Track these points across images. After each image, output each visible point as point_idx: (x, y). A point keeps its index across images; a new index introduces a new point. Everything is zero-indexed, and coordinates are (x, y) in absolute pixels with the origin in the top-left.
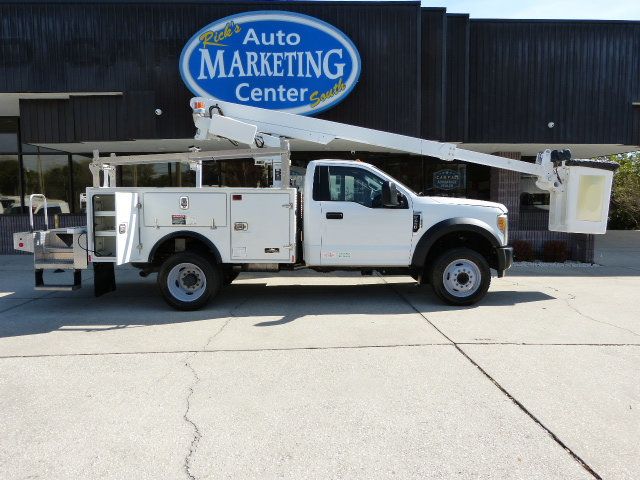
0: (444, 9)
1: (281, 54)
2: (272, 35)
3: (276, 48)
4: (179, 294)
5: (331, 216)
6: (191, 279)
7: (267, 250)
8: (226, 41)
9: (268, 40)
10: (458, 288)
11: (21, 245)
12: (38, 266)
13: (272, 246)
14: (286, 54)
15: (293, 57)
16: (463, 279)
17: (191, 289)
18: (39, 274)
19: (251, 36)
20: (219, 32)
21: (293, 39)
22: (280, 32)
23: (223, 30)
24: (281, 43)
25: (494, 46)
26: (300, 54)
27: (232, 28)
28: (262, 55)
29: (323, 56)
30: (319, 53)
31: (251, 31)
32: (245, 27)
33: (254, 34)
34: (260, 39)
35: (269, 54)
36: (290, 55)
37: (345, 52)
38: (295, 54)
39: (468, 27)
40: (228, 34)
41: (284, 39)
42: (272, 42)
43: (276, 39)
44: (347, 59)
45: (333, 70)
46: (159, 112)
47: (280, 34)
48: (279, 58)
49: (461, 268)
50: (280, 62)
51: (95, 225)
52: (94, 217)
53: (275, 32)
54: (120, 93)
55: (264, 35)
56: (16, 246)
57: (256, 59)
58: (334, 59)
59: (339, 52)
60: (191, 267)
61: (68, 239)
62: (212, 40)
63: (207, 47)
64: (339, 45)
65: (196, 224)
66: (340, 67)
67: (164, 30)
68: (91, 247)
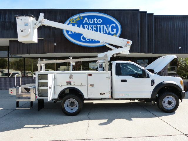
0: (146, 12)
1: (96, 26)
2: (93, 20)
3: (94, 24)
4: (68, 110)
5: (122, 81)
6: (72, 104)
7: (101, 94)
8: (78, 22)
9: (91, 21)
10: (168, 106)
11: (12, 93)
12: (17, 100)
13: (102, 92)
14: (97, 26)
15: (100, 27)
16: (170, 103)
17: (72, 108)
18: (18, 103)
19: (86, 20)
20: (76, 19)
21: (100, 21)
22: (95, 19)
23: (77, 18)
24: (95, 22)
25: (161, 23)
26: (102, 26)
27: (80, 17)
28: (90, 26)
29: (109, 26)
30: (108, 25)
31: (86, 18)
32: (84, 17)
33: (87, 19)
34: (89, 21)
35: (92, 26)
36: (99, 26)
37: (116, 25)
38: (100, 26)
39: (153, 17)
40: (78, 19)
41: (97, 21)
42: (93, 22)
43: (94, 21)
44: (117, 27)
45: (113, 31)
46: (55, 44)
47: (95, 20)
48: (95, 27)
49: (169, 99)
50: (95, 28)
51: (38, 85)
52: (38, 82)
53: (94, 19)
54: (43, 38)
55: (90, 20)
56: (10, 93)
57: (87, 28)
58: (113, 27)
59: (114, 25)
60: (72, 100)
61: (28, 90)
62: (73, 21)
63: (72, 24)
64: (114, 23)
65: (75, 84)
66: (115, 30)
67: (57, 18)
68: (37, 93)
